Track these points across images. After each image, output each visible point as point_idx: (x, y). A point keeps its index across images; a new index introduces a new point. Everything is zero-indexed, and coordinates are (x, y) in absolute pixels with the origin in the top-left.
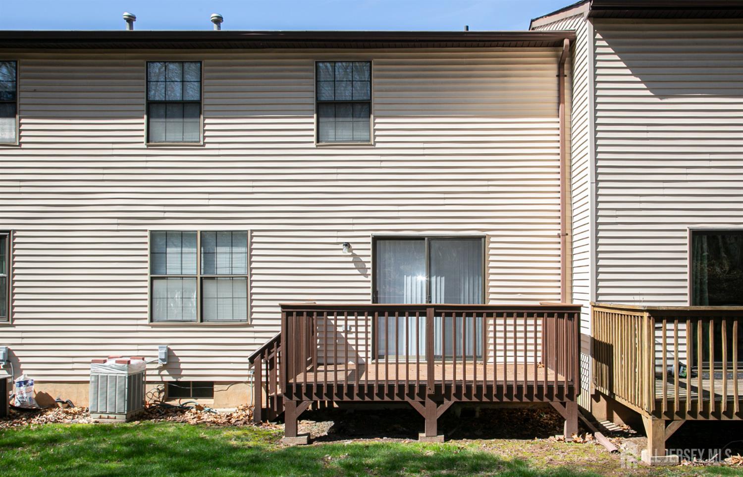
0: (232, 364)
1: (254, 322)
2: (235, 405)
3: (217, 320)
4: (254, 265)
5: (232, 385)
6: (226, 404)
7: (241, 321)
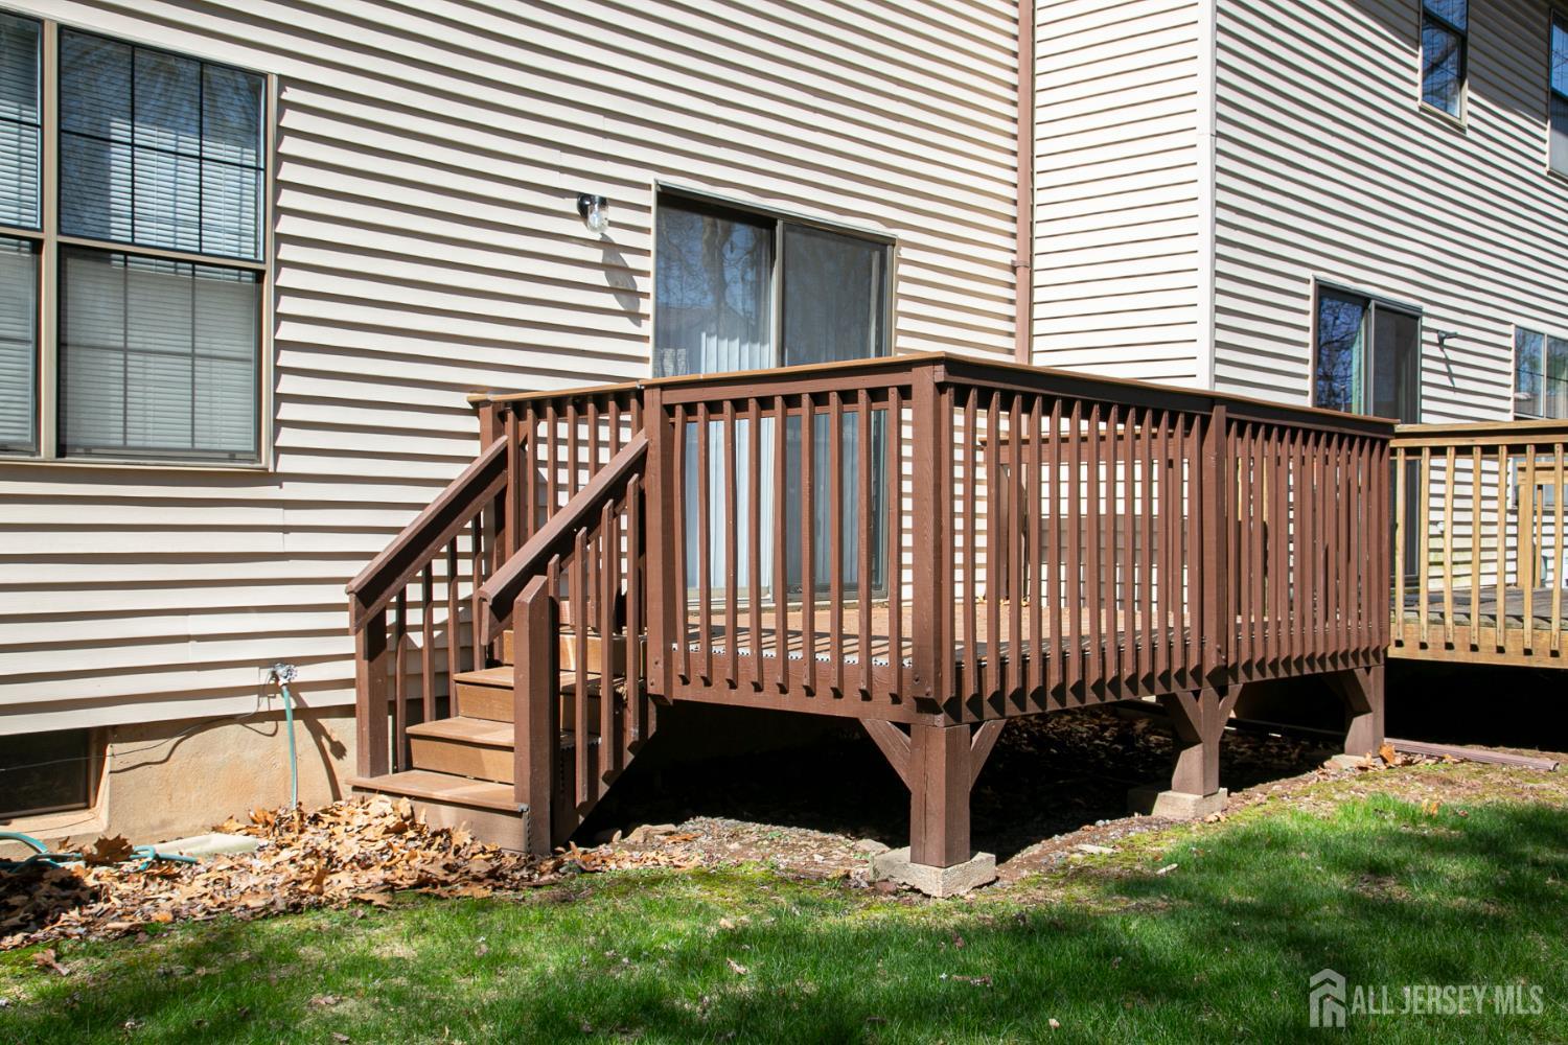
0: (193, 643)
1: (287, 464)
2: (200, 822)
3: (125, 447)
4: (287, 225)
5: (189, 735)
6: (164, 824)
7: (232, 456)
